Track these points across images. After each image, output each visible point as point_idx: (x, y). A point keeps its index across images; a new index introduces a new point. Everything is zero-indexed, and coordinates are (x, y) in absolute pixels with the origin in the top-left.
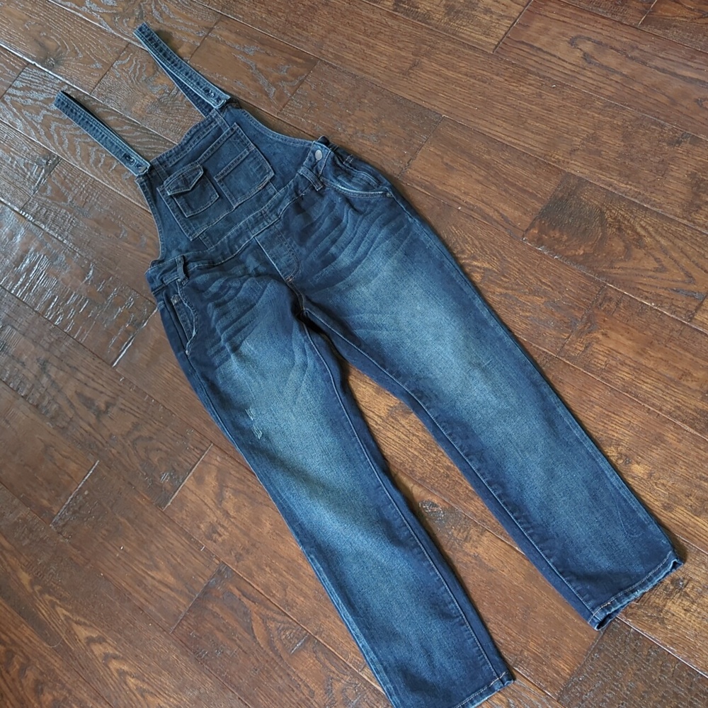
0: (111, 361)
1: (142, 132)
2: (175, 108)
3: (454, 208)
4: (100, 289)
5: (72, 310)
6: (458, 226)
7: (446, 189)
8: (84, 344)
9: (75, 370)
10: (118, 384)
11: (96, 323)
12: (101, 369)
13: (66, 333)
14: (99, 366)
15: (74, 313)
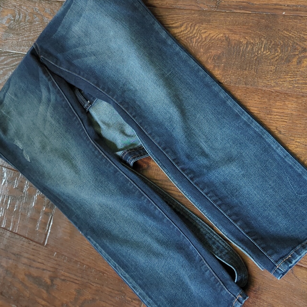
0: (42, 242)
1: (5, 56)
2: (21, 28)
3: (278, 16)
4: (16, 186)
5: (2, 209)
6: (290, 29)
7: (264, 2)
8: (18, 233)
9: (19, 256)
10: (54, 259)
11: (21, 214)
12: (37, 250)
13: (3, 228)
14: (34, 247)
15: (3, 210)
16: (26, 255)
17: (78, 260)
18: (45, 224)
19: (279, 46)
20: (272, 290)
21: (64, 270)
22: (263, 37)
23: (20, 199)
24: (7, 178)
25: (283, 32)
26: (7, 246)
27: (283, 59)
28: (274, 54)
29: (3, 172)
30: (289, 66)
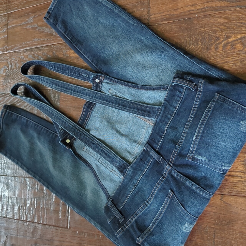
0: (66, 226)
1: (8, 96)
2: (15, 74)
3: (193, 18)
4: (37, 190)
5: (31, 209)
6: (204, 26)
7: (180, 11)
8: (47, 224)
9: (52, 241)
10: (77, 237)
11: (46, 209)
12: (64, 233)
13: (36, 223)
14: (62, 231)
15: (33, 210)
16: (56, 239)
17: (95, 233)
18: (64, 212)
19: (199, 40)
20: (240, 221)
21: (86, 243)
22: (186, 37)
23: (43, 198)
24: (30, 185)
25: (199, 29)
26: (41, 235)
27: (204, 49)
28: (197, 47)
29: (26, 181)
30: (210, 52)
